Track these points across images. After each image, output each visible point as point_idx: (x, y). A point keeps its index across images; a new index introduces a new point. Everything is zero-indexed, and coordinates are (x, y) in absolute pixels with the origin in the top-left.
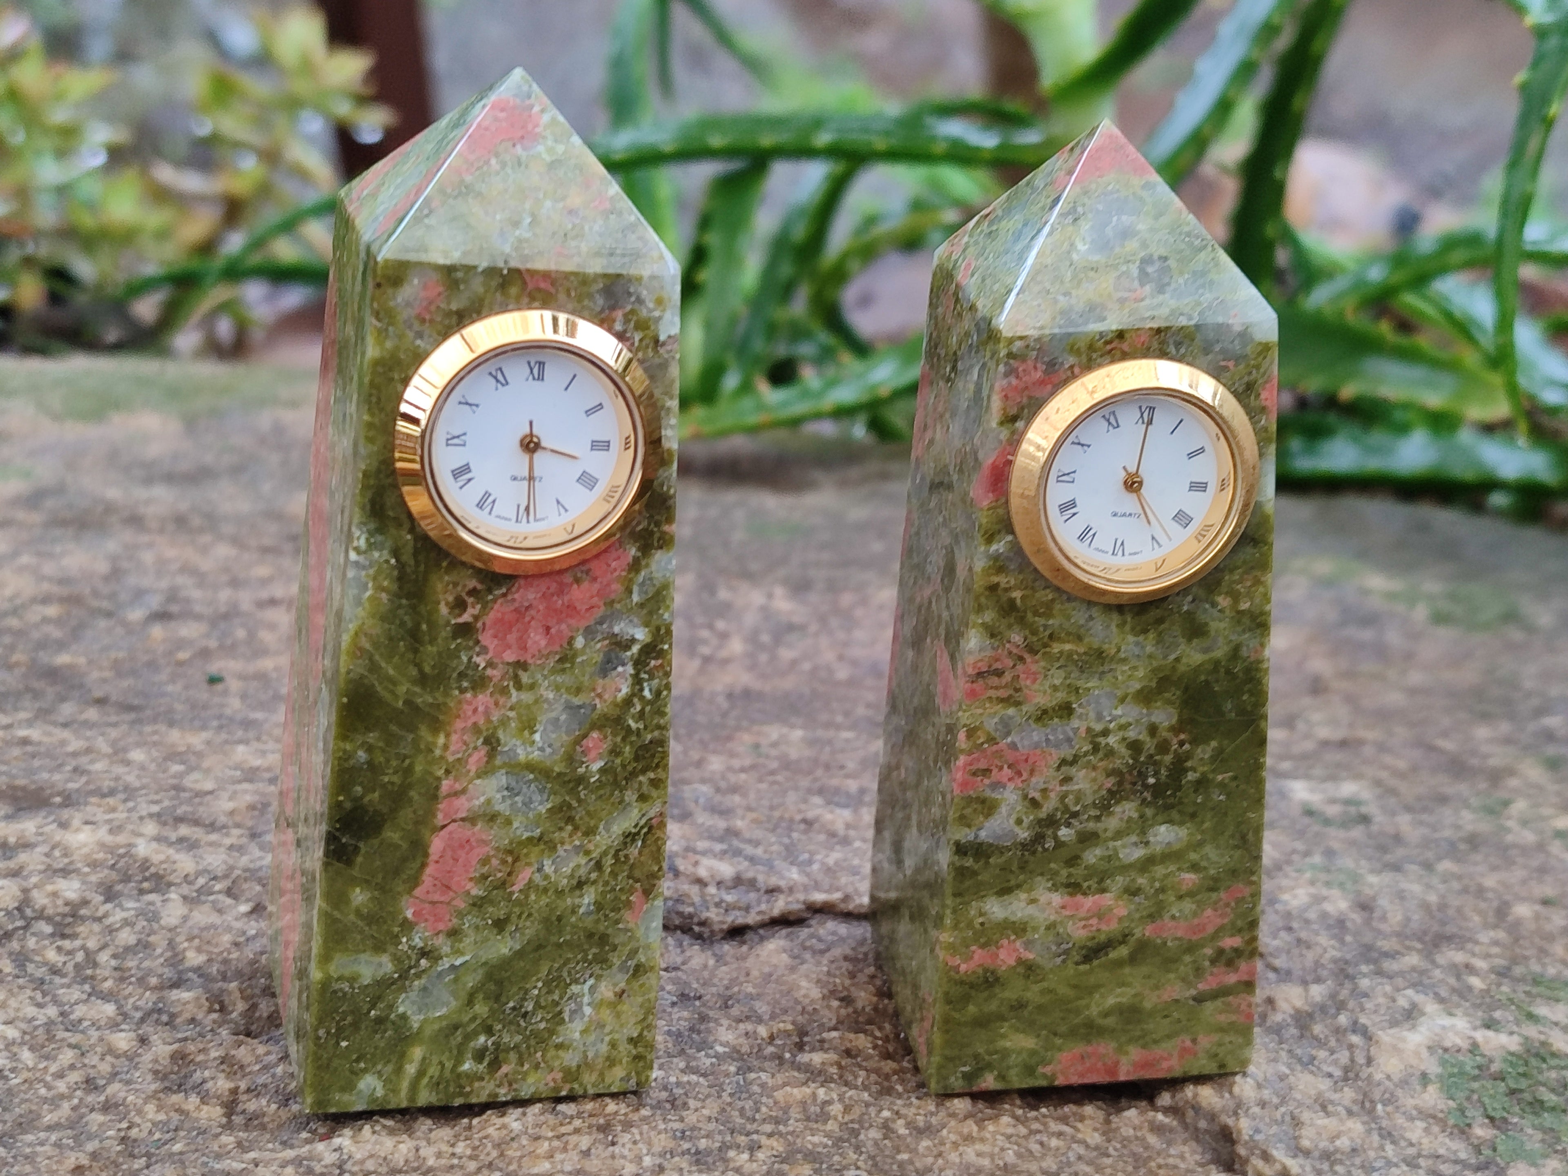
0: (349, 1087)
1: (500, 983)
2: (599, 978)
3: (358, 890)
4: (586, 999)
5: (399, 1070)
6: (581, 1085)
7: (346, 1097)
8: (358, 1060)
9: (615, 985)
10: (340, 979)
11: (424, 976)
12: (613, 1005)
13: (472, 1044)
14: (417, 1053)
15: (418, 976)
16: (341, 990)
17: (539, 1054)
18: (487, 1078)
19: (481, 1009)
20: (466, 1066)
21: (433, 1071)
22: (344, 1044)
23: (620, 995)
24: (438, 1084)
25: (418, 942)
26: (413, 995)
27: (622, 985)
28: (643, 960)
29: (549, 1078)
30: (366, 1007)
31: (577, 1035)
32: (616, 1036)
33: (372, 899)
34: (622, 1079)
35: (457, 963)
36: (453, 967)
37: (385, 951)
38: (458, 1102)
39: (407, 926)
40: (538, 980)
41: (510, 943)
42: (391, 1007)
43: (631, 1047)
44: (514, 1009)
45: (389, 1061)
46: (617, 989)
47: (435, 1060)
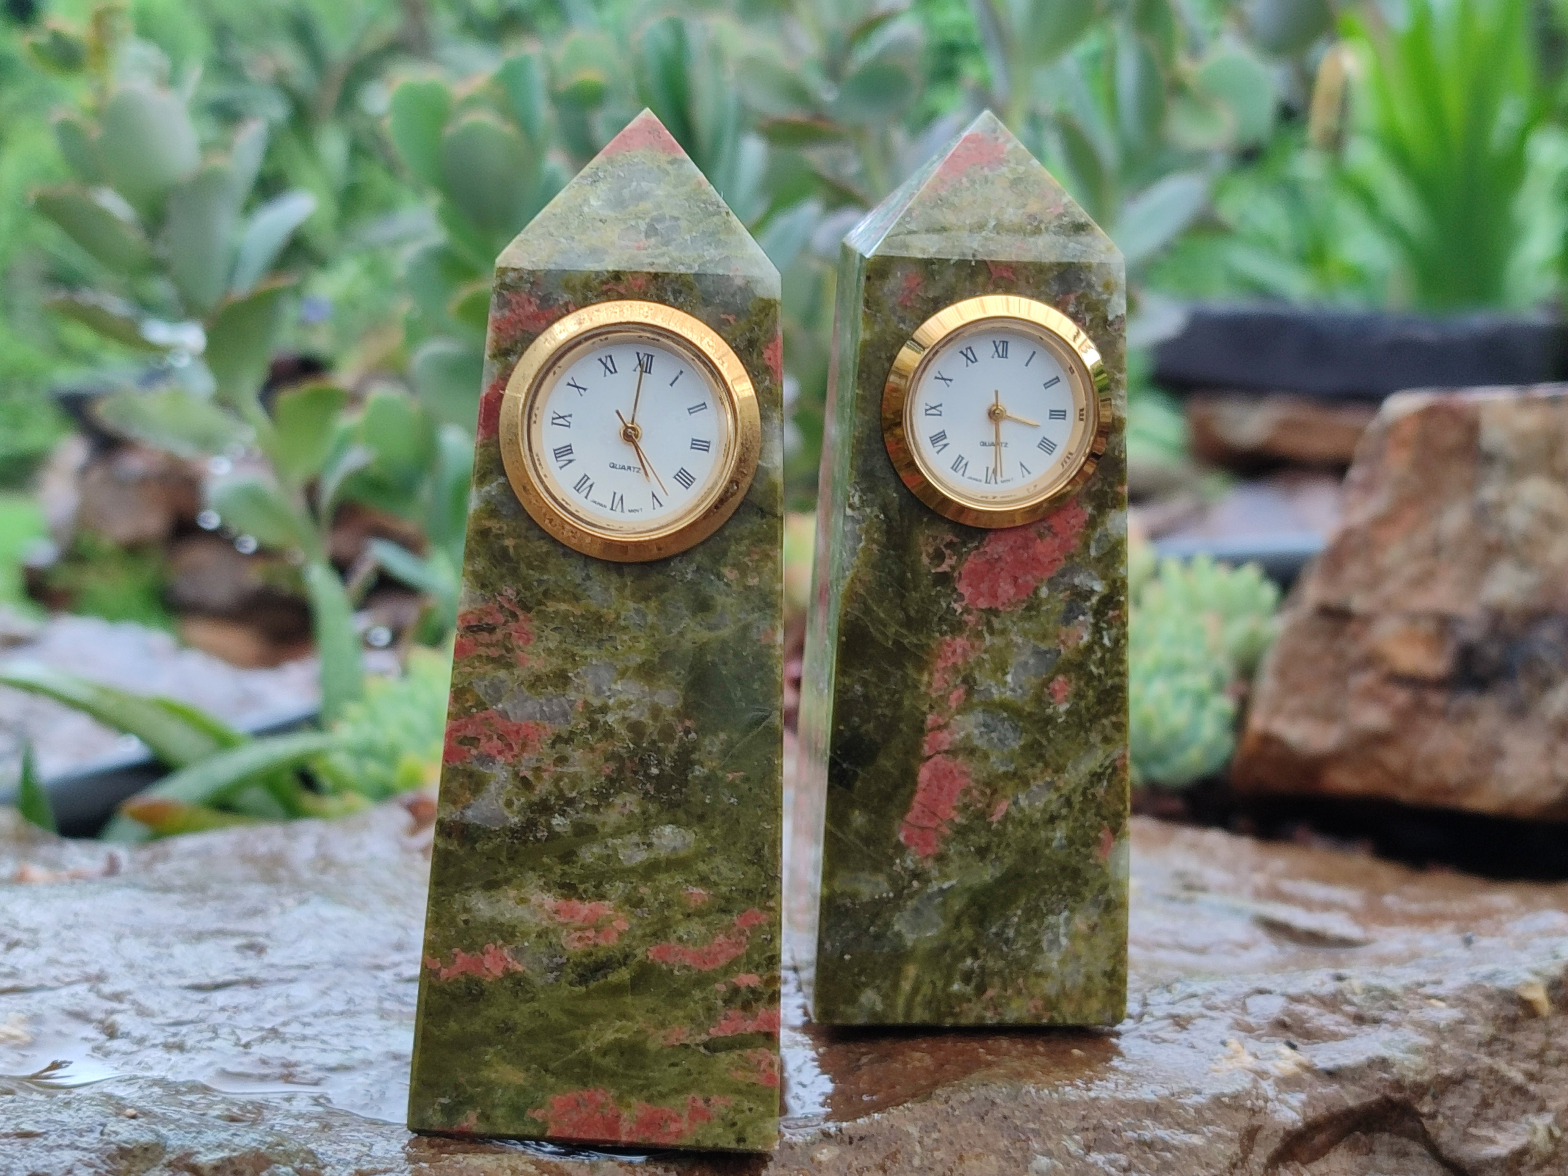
0: (852, 1000)
1: (983, 908)
2: (1072, 911)
3: (857, 812)
4: (1062, 930)
5: (895, 986)
6: (1060, 1013)
7: (850, 1011)
8: (859, 974)
9: (1088, 918)
10: (843, 894)
11: (917, 897)
13: (960, 966)
14: (911, 971)
15: (911, 897)
16: (845, 903)
17: (1021, 981)
18: (974, 999)
19: (967, 932)
20: (956, 987)
21: (926, 990)
22: (847, 957)
23: (1094, 928)
24: (931, 1002)
25: (910, 864)
26: (907, 914)
27: (1095, 918)
28: (1113, 896)
29: (1031, 1006)
30: (865, 923)
31: (1055, 965)
32: (1091, 969)
33: (870, 821)
34: (1098, 1012)
35: (945, 887)
36: (941, 891)
37: (881, 871)
38: (949, 1022)
39: (900, 849)
40: (1018, 908)
41: (991, 870)
42: (888, 925)
43: (1105, 981)
44: (996, 934)
45: (886, 977)
46: (1090, 923)
47: (927, 979)
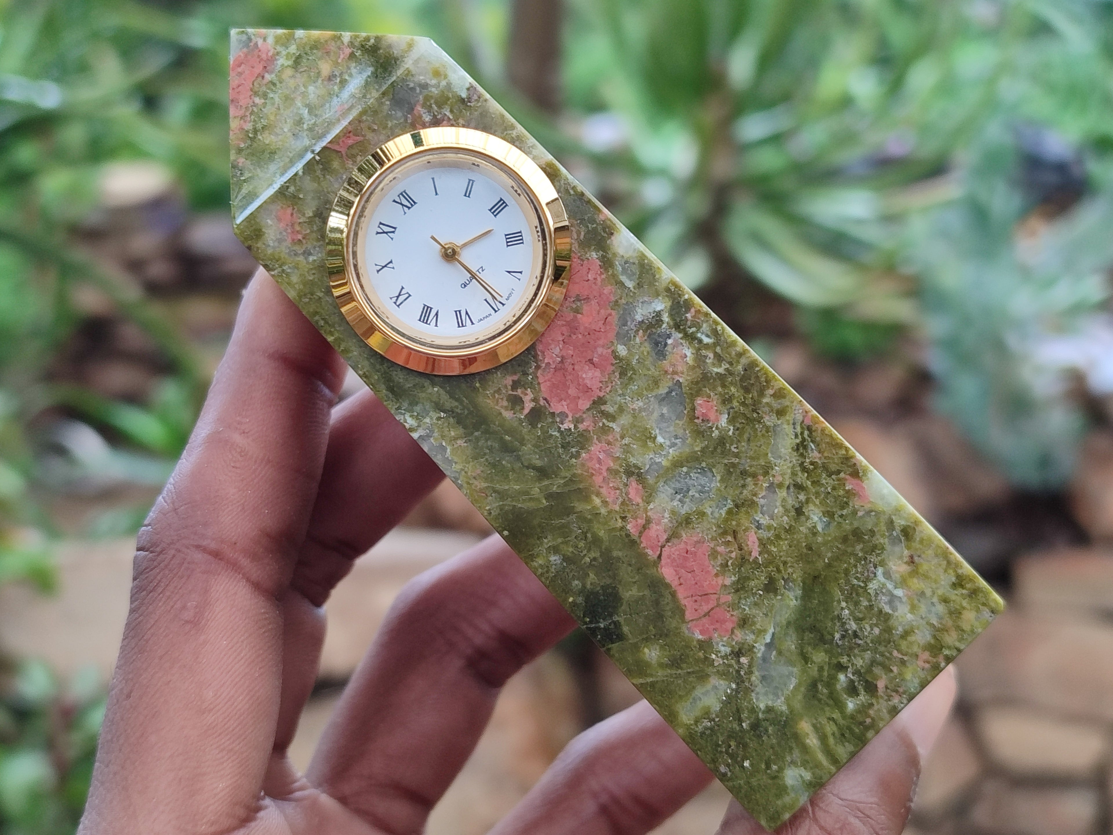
0: (782, 790)
1: (813, 629)
2: (882, 563)
3: (646, 650)
4: (890, 586)
5: (805, 749)
6: (949, 648)
7: (787, 800)
8: (768, 767)
9: (901, 558)
10: (697, 722)
11: (754, 669)
12: (915, 572)
13: (838, 687)
14: (805, 726)
15: (750, 672)
16: (706, 728)
17: (895, 653)
18: (874, 701)
19: (819, 657)
20: (851, 705)
21: (830, 728)
22: (746, 764)
23: (911, 561)
24: (843, 735)
25: (725, 650)
26: (760, 689)
27: (906, 553)
28: (903, 523)
29: (920, 663)
30: (736, 726)
31: (910, 616)
32: (940, 592)
33: (662, 647)
34: (977, 619)
35: (768, 640)
36: (768, 646)
37: (708, 676)
39: (706, 645)
40: (839, 602)
41: (791, 595)
42: (753, 710)
43: (960, 591)
44: (843, 637)
45: (791, 749)
46: (906, 559)
47: (824, 721)
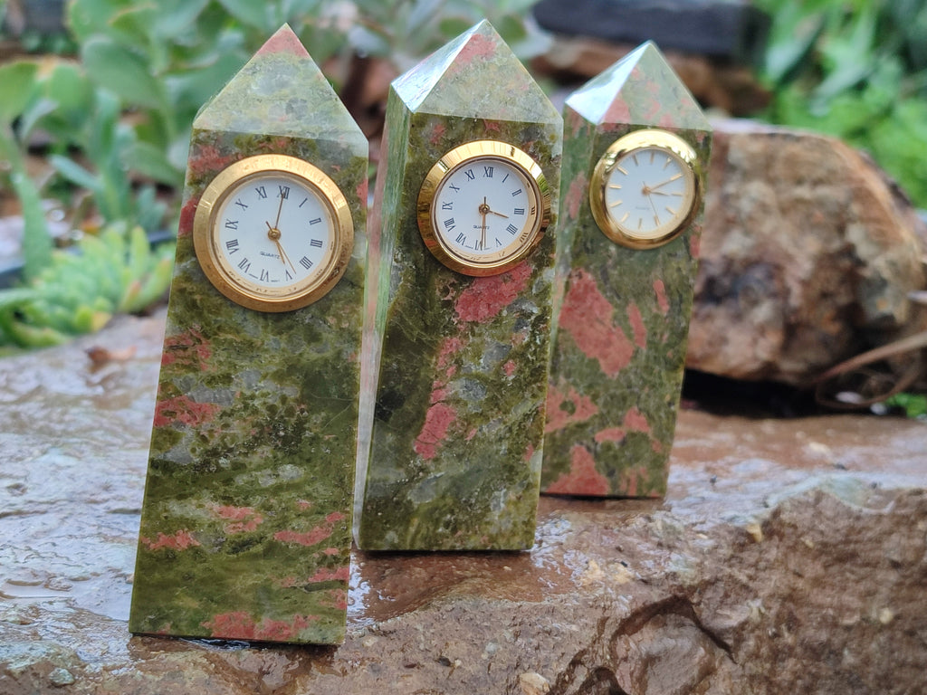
0: (381, 537)
1: (458, 488)
2: (508, 489)
3: (390, 434)
4: (502, 499)
5: (406, 530)
6: (497, 544)
7: (380, 543)
8: (386, 523)
9: (517, 493)
10: (380, 480)
11: (421, 481)
12: (515, 504)
13: (444, 519)
14: (416, 521)
15: (418, 481)
16: (380, 486)
17: (477, 526)
18: (450, 537)
19: (449, 501)
20: (440, 530)
21: (424, 531)
22: (380, 514)
23: (519, 498)
24: (426, 538)
25: (418, 463)
26: (415, 491)
27: (521, 493)
28: (531, 481)
29: (481, 540)
30: (391, 496)
31: (497, 518)
32: (517, 520)
33: (397, 439)
34: (519, 542)
35: (438, 475)
36: (436, 477)
37: (402, 467)
38: (435, 549)
39: (414, 455)
40: (478, 487)
41: (464, 467)
42: (404, 496)
43: (524, 526)
44: (465, 502)
45: (401, 525)
46: (518, 495)
47: (424, 526)
